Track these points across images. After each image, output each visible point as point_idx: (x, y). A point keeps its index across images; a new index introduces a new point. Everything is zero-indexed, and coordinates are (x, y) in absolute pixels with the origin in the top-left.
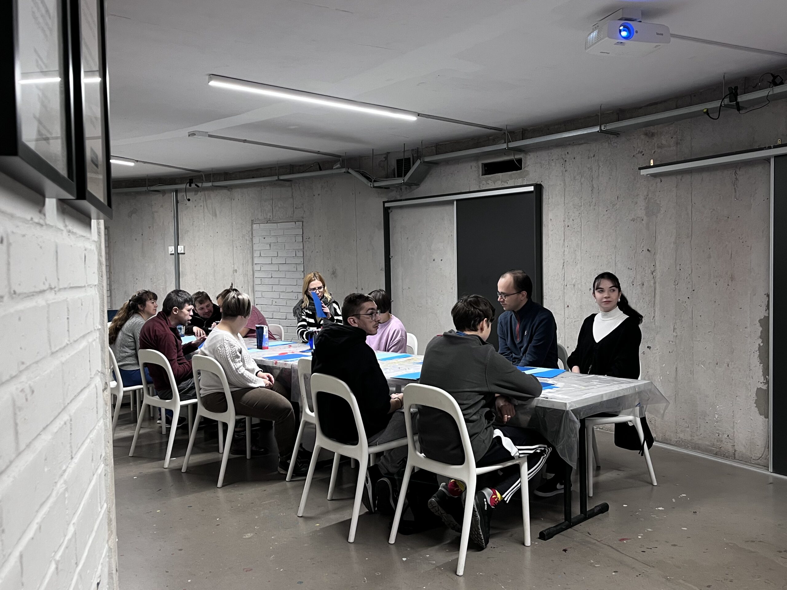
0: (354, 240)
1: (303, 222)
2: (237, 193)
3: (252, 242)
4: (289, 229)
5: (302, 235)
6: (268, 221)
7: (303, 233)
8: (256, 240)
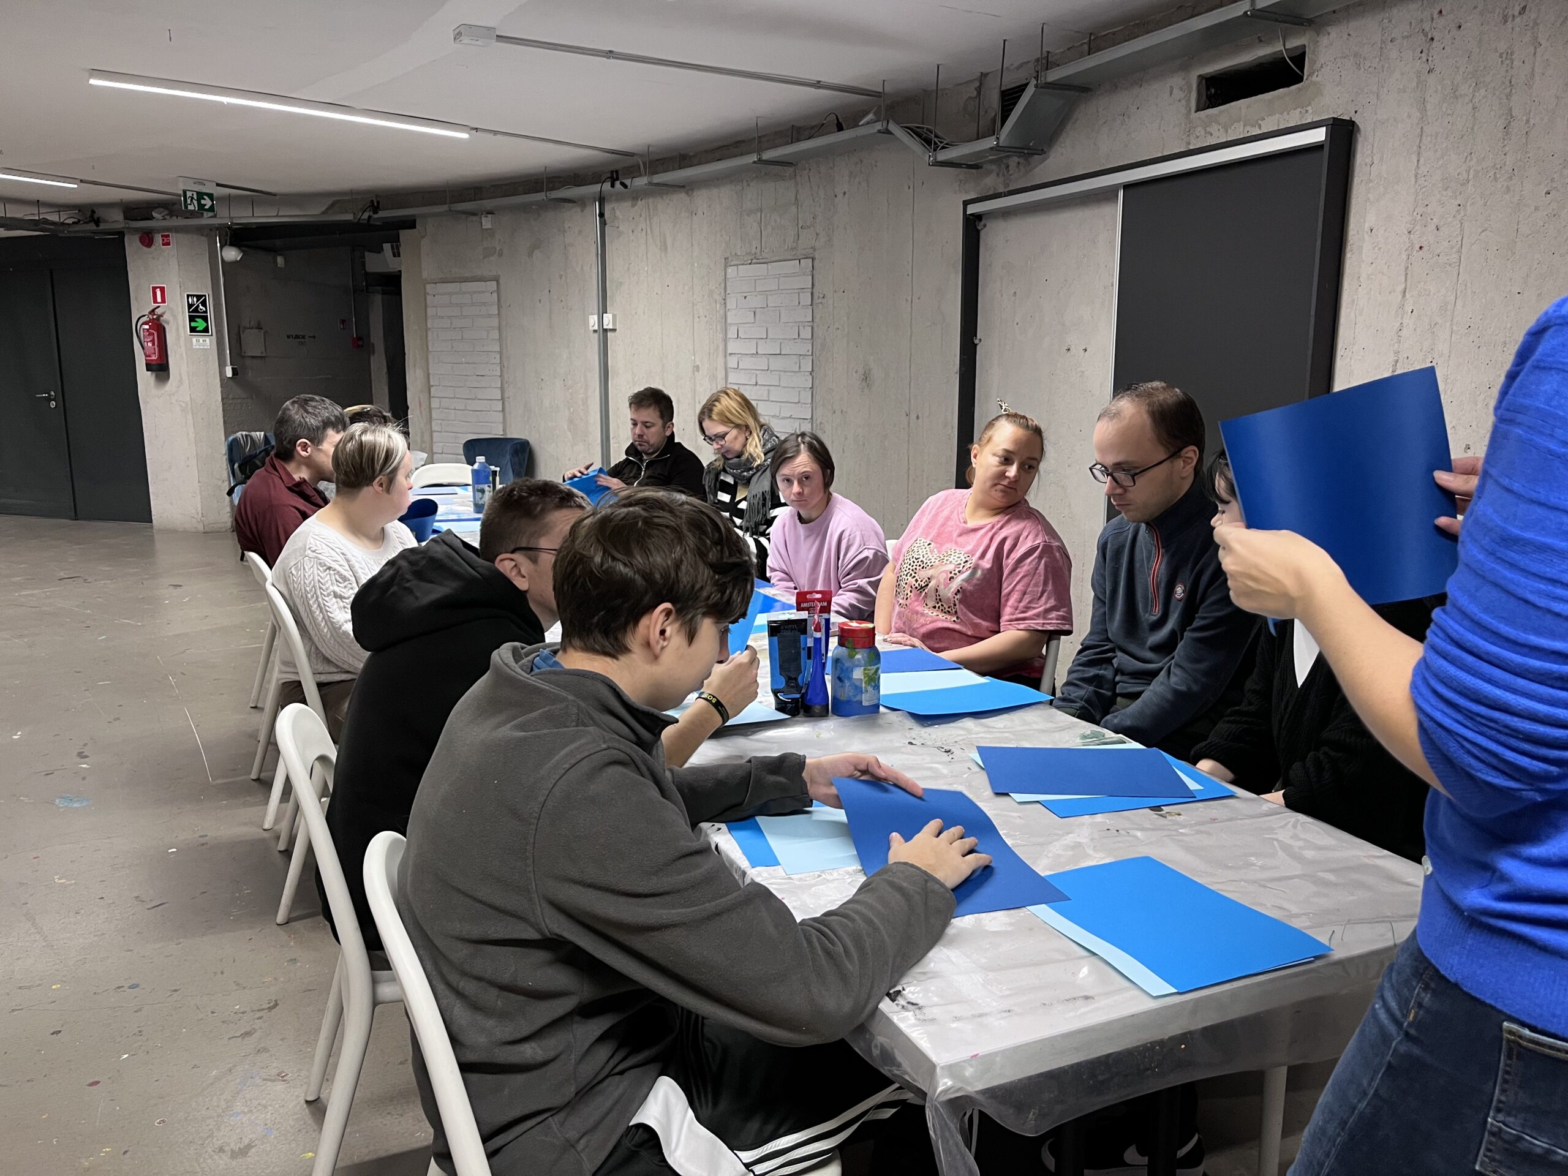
0: (907, 301)
1: (813, 259)
2: (702, 197)
3: (725, 307)
4: (786, 276)
5: (810, 290)
6: (755, 259)
7: (813, 285)
8: (731, 303)
